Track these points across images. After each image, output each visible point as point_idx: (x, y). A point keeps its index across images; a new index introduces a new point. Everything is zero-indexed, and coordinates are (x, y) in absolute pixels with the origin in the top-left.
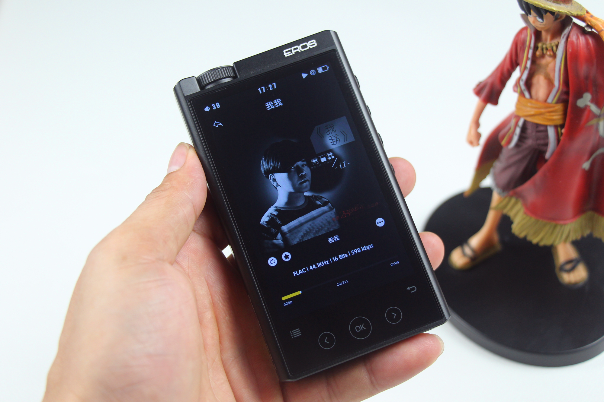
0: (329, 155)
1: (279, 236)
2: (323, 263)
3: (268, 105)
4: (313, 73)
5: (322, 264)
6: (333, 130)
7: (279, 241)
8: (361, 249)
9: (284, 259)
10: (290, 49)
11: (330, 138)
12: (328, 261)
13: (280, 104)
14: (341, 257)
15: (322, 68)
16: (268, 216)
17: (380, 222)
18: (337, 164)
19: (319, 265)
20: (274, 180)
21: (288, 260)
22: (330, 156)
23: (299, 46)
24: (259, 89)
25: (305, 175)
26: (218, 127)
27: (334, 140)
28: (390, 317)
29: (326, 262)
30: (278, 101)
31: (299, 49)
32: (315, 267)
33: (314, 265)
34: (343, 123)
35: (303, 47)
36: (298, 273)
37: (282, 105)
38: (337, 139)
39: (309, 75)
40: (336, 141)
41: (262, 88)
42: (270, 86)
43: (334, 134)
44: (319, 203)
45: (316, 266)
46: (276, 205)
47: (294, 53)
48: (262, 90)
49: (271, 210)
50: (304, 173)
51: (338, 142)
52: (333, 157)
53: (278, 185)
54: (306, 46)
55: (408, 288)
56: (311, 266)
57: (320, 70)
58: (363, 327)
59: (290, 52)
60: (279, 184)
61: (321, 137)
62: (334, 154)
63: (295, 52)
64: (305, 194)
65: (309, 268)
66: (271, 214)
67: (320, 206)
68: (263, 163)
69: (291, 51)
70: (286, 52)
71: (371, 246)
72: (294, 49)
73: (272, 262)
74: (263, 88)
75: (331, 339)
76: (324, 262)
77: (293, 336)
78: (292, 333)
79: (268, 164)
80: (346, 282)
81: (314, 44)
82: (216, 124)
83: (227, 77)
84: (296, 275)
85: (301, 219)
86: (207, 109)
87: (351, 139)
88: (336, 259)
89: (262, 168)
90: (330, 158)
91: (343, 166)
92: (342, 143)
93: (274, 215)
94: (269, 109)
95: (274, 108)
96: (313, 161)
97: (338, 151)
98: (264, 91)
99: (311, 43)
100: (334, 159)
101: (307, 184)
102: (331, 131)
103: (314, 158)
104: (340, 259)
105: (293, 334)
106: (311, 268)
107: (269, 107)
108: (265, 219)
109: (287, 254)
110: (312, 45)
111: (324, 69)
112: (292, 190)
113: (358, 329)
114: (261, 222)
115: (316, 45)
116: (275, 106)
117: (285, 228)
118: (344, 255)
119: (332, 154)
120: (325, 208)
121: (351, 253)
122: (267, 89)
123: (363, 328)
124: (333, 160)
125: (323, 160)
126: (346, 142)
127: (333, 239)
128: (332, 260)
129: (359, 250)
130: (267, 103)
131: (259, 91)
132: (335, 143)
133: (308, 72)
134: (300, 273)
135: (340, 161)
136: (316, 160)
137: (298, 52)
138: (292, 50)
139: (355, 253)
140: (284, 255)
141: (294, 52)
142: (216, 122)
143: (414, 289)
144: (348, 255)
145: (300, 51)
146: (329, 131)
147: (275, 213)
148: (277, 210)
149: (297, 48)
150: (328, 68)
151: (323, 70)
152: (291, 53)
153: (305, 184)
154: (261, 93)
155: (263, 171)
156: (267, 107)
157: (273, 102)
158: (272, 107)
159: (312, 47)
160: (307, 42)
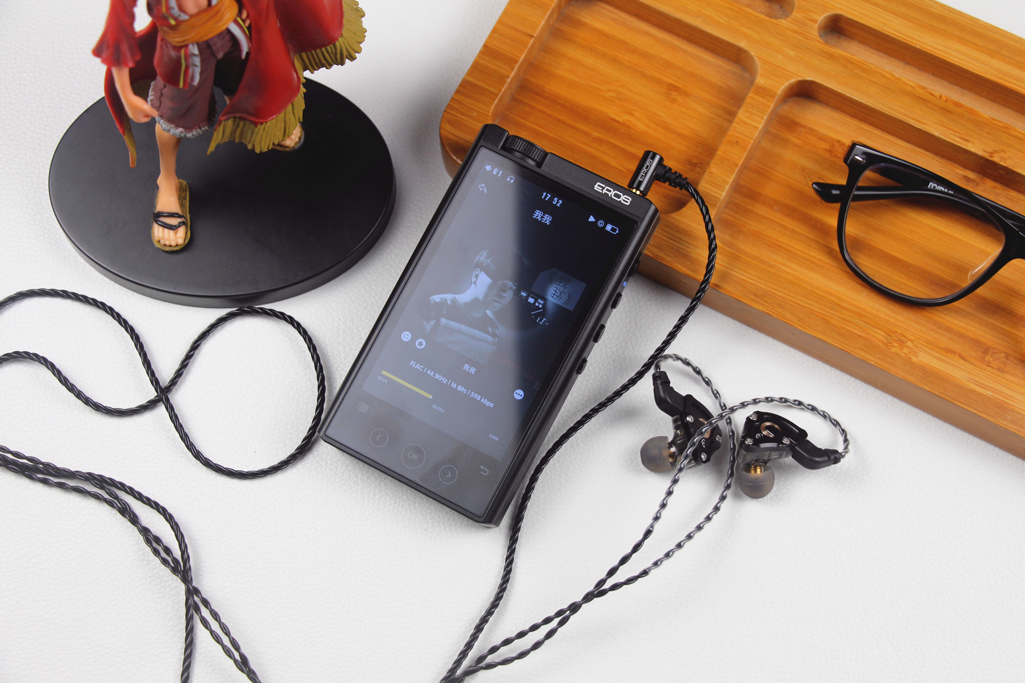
0: (539, 301)
1: (433, 322)
2: (441, 378)
3: (537, 213)
4: (601, 223)
5: (440, 378)
6: (565, 285)
7: (429, 326)
8: (481, 399)
9: (417, 343)
10: (604, 186)
11: (555, 289)
12: (446, 380)
13: (547, 222)
14: (460, 388)
16: (441, 299)
17: (519, 394)
18: (537, 315)
19: (437, 376)
20: (477, 276)
21: (419, 347)
22: (539, 303)
23: (614, 190)
24: (545, 194)
25: (504, 297)
26: (481, 190)
27: (556, 294)
28: (444, 473)
29: (445, 380)
30: (548, 218)
31: (612, 193)
32: (432, 375)
33: (433, 372)
34: (578, 288)
35: (616, 195)
36: (415, 365)
37: (548, 224)
38: (560, 296)
39: (596, 223)
40: (558, 296)
41: (548, 194)
42: (556, 199)
43: (562, 289)
44: (490, 329)
45: (434, 375)
46: (457, 296)
47: (603, 193)
48: (546, 196)
49: (449, 297)
50: (504, 295)
51: (558, 298)
52: (541, 306)
53: (475, 283)
54: (619, 197)
55: (482, 467)
56: (430, 371)
57: (609, 227)
59: (601, 189)
60: (477, 283)
61: (550, 281)
62: (544, 305)
63: (605, 193)
64: (488, 312)
65: (427, 370)
66: (446, 299)
67: (488, 333)
68: (483, 254)
69: (603, 188)
70: (599, 186)
71: (492, 405)
72: (607, 190)
73: (406, 336)
74: (549, 196)
75: (383, 441)
76: (443, 378)
77: (359, 408)
78: (361, 404)
79: (486, 258)
80: (442, 411)
81: (627, 202)
82: (482, 187)
83: (533, 160)
84: (412, 365)
85: (463, 327)
86: (488, 168)
87: (571, 307)
88: (454, 385)
89: (478, 257)
90: (537, 304)
91: (540, 320)
92: (560, 303)
93: (447, 302)
94: (534, 217)
95: (539, 220)
96: (522, 293)
97: (550, 306)
98: (547, 199)
99: (625, 198)
100: (540, 309)
101: (498, 305)
102: (561, 284)
103: (525, 291)
105: (360, 406)
106: (429, 372)
107: (536, 215)
108: (437, 298)
109: (424, 342)
110: (624, 201)
111: (613, 229)
112: (481, 298)
113: (411, 455)
114: (432, 298)
115: (627, 204)
116: (542, 219)
117: (443, 321)
118: (464, 389)
119: (542, 302)
120: (490, 338)
121: (470, 393)
122: (551, 199)
123: (415, 458)
124: (538, 308)
125: (531, 300)
126: (564, 306)
127: (469, 369)
128: (451, 383)
129: (479, 398)
130: (538, 211)
131: (543, 195)
132: (555, 297)
133: (597, 220)
134: (416, 366)
135: (542, 314)
136: (525, 295)
137: (608, 194)
138: (605, 189)
139: (474, 396)
140: (420, 340)
141: (605, 191)
142: (484, 184)
143: (485, 472)
144: (467, 392)
145: (610, 196)
146: (560, 282)
147: (449, 302)
148: (454, 301)
149: (610, 191)
150: (617, 232)
153: (496, 304)
154: (543, 197)
155: (476, 260)
156: (536, 214)
157: (544, 215)
158: (538, 218)
159: (622, 202)
160: (623, 195)
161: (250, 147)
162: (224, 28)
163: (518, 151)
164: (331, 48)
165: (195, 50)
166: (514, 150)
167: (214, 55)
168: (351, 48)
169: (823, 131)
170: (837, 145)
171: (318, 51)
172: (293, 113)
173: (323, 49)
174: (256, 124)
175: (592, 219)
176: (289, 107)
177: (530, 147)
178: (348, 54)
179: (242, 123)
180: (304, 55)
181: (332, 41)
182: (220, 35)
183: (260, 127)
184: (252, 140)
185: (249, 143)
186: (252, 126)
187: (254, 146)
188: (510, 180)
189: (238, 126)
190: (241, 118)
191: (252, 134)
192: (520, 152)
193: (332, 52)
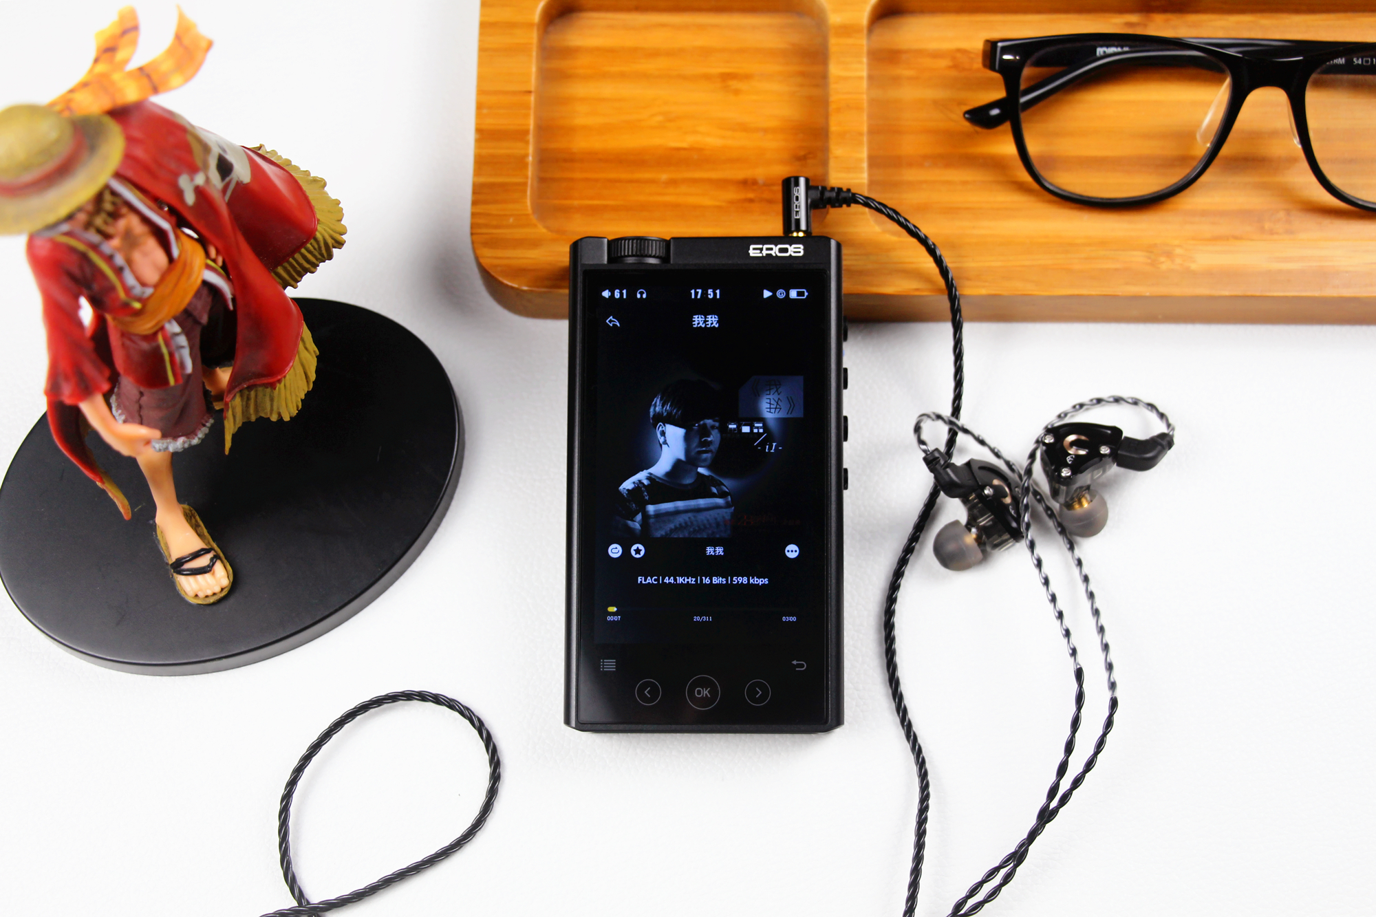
0: (756, 425)
1: (639, 517)
2: (686, 580)
3: (696, 319)
4: (781, 294)
5: (684, 580)
6: (777, 391)
7: (636, 524)
8: (749, 580)
9: (633, 553)
10: (760, 246)
11: (768, 401)
12: (694, 579)
13: (714, 324)
14: (716, 580)
15: (798, 292)
16: (634, 483)
17: (792, 551)
18: (763, 444)
19: (680, 580)
20: (663, 433)
21: (638, 556)
22: (758, 428)
23: (776, 246)
24: (693, 291)
25: (711, 442)
26: (611, 325)
27: (772, 406)
28: (752, 693)
29: (692, 581)
30: (713, 319)
31: (775, 251)
32: (672, 581)
33: (672, 578)
34: (796, 384)
35: (781, 250)
36: (645, 581)
37: (717, 326)
38: (778, 407)
39: (774, 297)
40: (776, 408)
41: (698, 290)
42: (710, 291)
43: (776, 397)
44: (714, 490)
45: (675, 580)
46: (652, 470)
47: (764, 255)
48: (696, 293)
49: (642, 476)
50: (709, 439)
51: (777, 410)
52: (761, 431)
53: (665, 443)
54: (786, 250)
55: (795, 662)
56: (667, 578)
57: (793, 294)
58: (707, 692)
59: (759, 251)
60: (668, 442)
61: (757, 395)
62: (765, 427)
63: (767, 254)
64: (701, 470)
65: (663, 579)
66: (640, 481)
67: (714, 496)
68: (656, 402)
69: (761, 250)
70: (754, 249)
71: (766, 581)
72: (767, 249)
73: (614, 551)
74: (700, 291)
75: (654, 692)
76: (688, 578)
77: (603, 668)
78: (603, 662)
79: (663, 406)
80: (709, 619)
81: (800, 252)
82: (610, 321)
83: (654, 257)
84: (641, 582)
85: (680, 504)
86: (606, 294)
87: (798, 413)
88: (706, 581)
89: (652, 410)
90: (755, 431)
91: (770, 448)
92: (782, 415)
93: (643, 483)
94: (695, 326)
95: (703, 326)
96: (730, 426)
97: (772, 425)
98: (699, 297)
99: (794, 248)
100: (762, 434)
101: (709, 455)
102: (772, 392)
103: (733, 421)
104: (714, 582)
105: (603, 665)
106: (666, 581)
107: (696, 323)
108: (628, 485)
109: (641, 547)
110: (795, 252)
111: (799, 294)
112: (682, 457)
113: (699, 692)
114: (621, 488)
115: (801, 254)
116: (706, 325)
117: (651, 509)
118: (721, 579)
119: (761, 425)
120: (720, 501)
121: (732, 580)
122: (705, 294)
123: (706, 694)
124: (759, 435)
125: (746, 429)
126: (789, 416)
127: (715, 551)
128: (701, 580)
129: (745, 580)
130: (696, 317)
131: (691, 293)
132: (773, 410)
133: (774, 291)
134: (648, 581)
135: (769, 439)
136: (735, 426)
137: (771, 255)
138: (764, 249)
139: (738, 582)
140: (635, 547)
141: (765, 252)
142: (611, 317)
143: (802, 666)
144: (727, 581)
145: (774, 255)
146: (770, 390)
147: (646, 482)
148: (650, 478)
149: (771, 249)
150: (806, 294)
151: (798, 296)
152: (761, 253)
153: (704, 456)
154: (693, 297)
155: (652, 414)
156: (694, 321)
157: (706, 318)
158: (701, 324)
159: (794, 255)
160: (791, 246)
161: (274, 418)
162: (199, 282)
163: (629, 256)
164: (311, 244)
165: (175, 328)
166: (622, 257)
167: (197, 322)
168: (335, 232)
169: (933, 46)
170: (959, 55)
171: (297, 256)
172: (306, 349)
173: (303, 250)
174: (273, 386)
175: (767, 294)
176: (301, 346)
177: (644, 243)
178: (333, 241)
179: (253, 393)
180: (280, 270)
181: (311, 235)
182: (198, 294)
183: (280, 386)
184: (275, 408)
185: (271, 413)
186: (269, 390)
187: (279, 414)
188: (641, 296)
189: (248, 399)
190: (250, 388)
191: (272, 400)
192: (633, 256)
193: (315, 249)
